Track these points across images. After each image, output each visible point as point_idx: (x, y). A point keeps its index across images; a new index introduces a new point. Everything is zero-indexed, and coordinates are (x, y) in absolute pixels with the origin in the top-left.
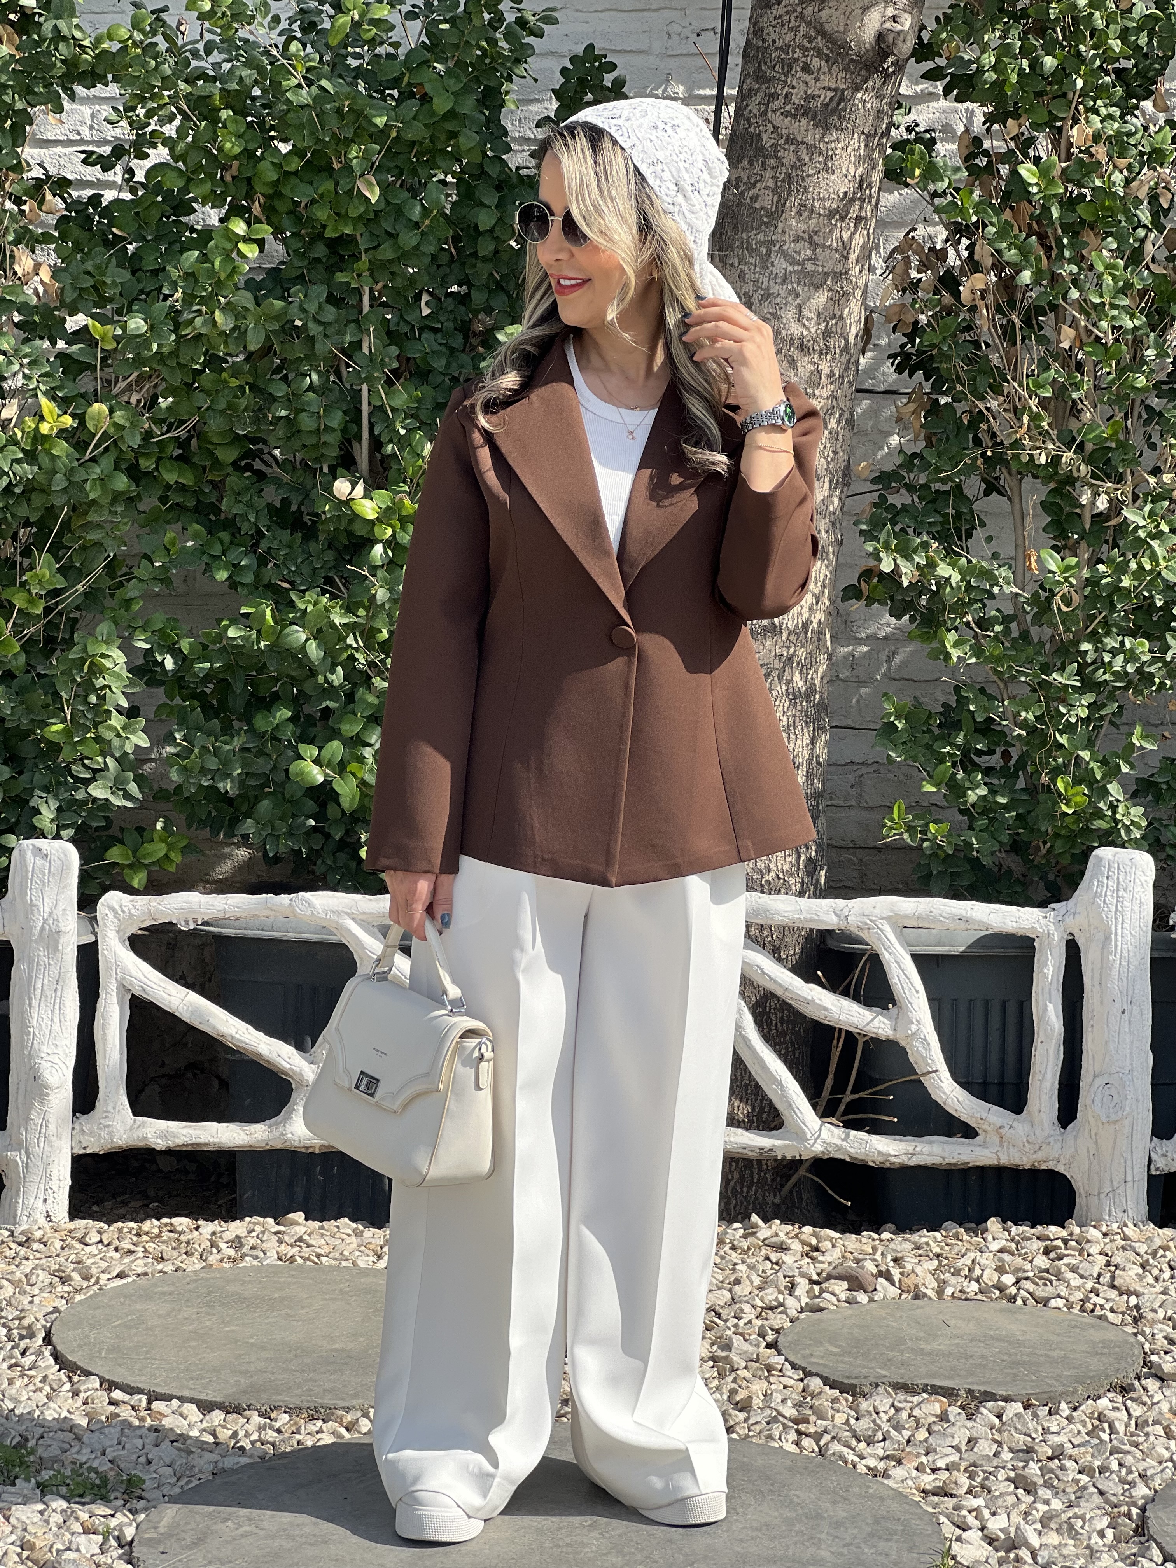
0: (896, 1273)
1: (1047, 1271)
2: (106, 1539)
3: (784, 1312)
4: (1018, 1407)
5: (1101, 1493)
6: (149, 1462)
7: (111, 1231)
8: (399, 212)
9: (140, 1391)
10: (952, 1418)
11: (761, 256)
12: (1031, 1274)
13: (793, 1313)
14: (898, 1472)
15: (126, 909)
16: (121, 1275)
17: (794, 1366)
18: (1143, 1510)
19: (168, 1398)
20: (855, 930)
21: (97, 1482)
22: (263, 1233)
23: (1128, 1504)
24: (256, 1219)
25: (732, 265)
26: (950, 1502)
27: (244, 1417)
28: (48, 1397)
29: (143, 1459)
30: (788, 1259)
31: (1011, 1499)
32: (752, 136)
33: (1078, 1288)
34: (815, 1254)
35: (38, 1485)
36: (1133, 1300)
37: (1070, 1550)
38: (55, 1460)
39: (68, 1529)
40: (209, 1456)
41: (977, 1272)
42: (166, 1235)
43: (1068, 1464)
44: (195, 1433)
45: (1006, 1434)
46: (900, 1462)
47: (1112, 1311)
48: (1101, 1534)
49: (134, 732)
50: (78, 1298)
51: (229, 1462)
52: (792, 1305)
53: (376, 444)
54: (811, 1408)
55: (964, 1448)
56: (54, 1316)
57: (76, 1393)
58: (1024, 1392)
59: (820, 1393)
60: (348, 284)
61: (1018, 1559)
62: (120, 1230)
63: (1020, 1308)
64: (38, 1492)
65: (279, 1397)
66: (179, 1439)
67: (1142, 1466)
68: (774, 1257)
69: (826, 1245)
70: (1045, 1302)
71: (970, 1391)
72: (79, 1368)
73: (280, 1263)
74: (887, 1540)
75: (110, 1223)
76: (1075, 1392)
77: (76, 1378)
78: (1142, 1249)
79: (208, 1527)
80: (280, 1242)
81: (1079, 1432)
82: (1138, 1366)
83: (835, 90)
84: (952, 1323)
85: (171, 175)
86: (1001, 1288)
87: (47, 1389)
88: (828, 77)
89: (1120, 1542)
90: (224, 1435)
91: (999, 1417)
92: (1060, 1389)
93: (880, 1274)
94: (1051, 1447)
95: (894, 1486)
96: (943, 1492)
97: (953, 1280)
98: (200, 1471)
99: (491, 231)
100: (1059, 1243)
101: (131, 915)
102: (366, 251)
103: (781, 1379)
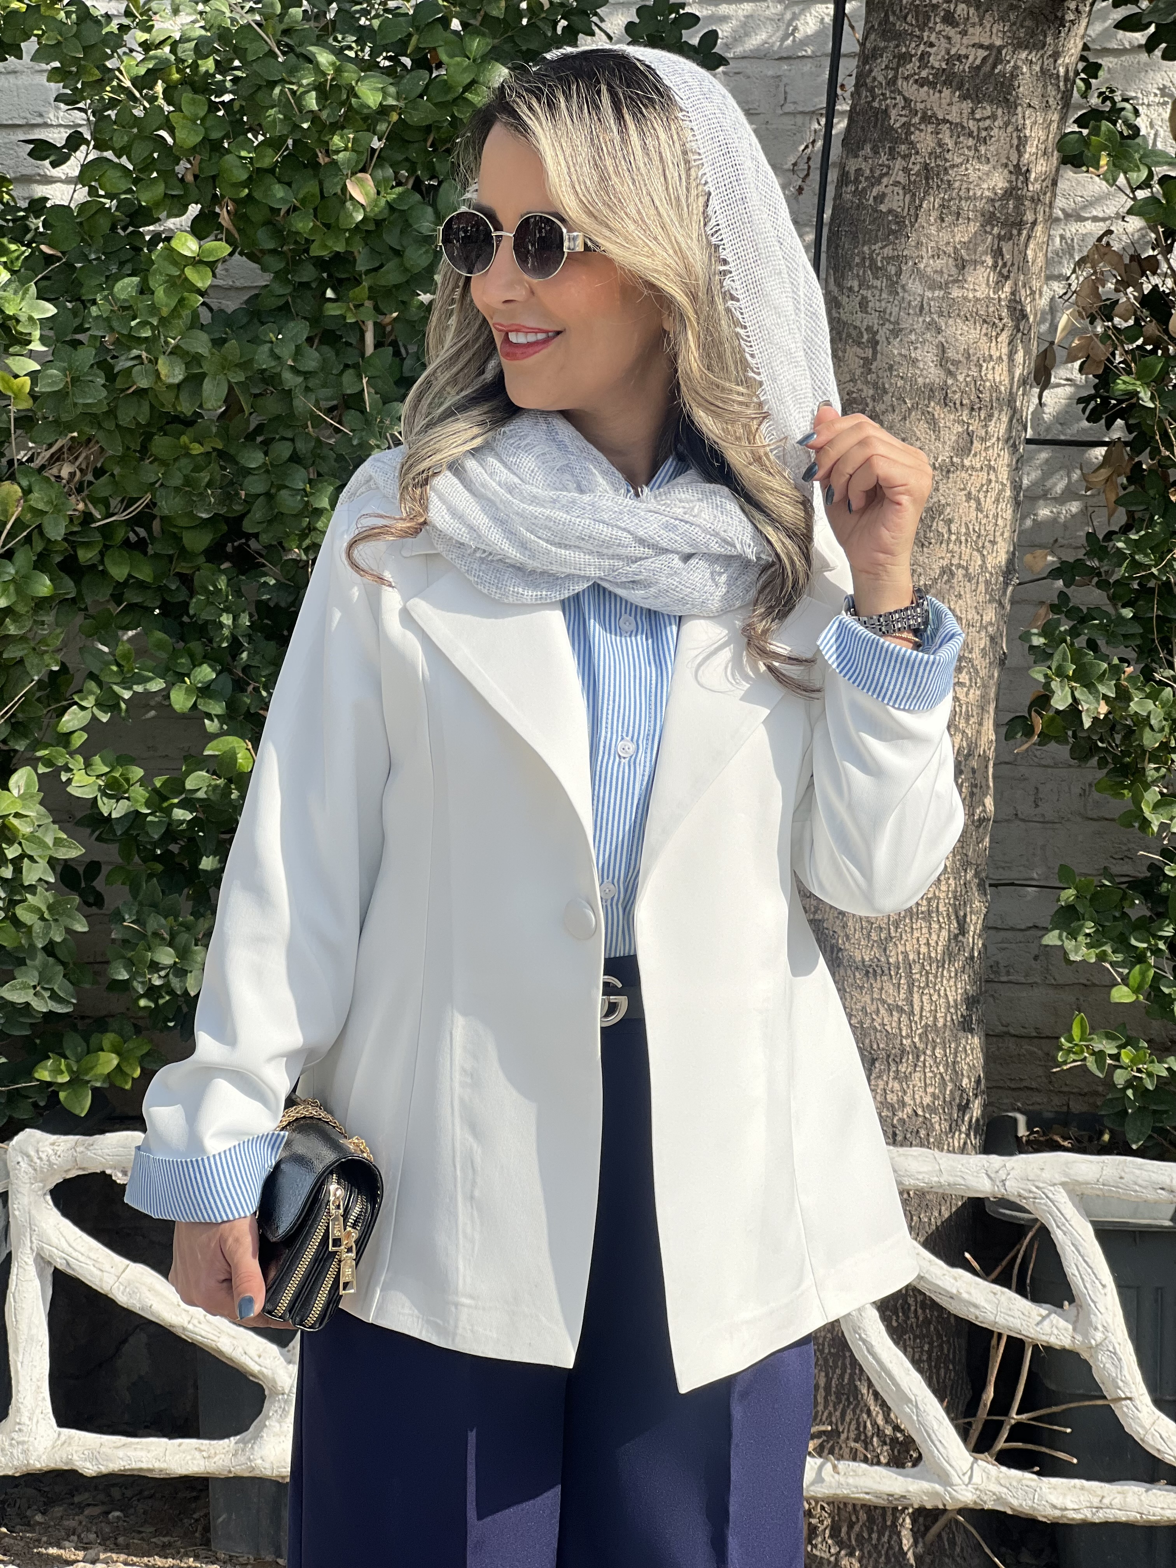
8: (407, 222)
11: (889, 278)
15: (44, 1156)
20: (1014, 1196)
25: (850, 289)
32: (877, 112)
49: (65, 913)
60: (343, 319)
83: (989, 48)
85: (112, 174)
88: (978, 29)
101: (51, 1164)
102: (366, 273)
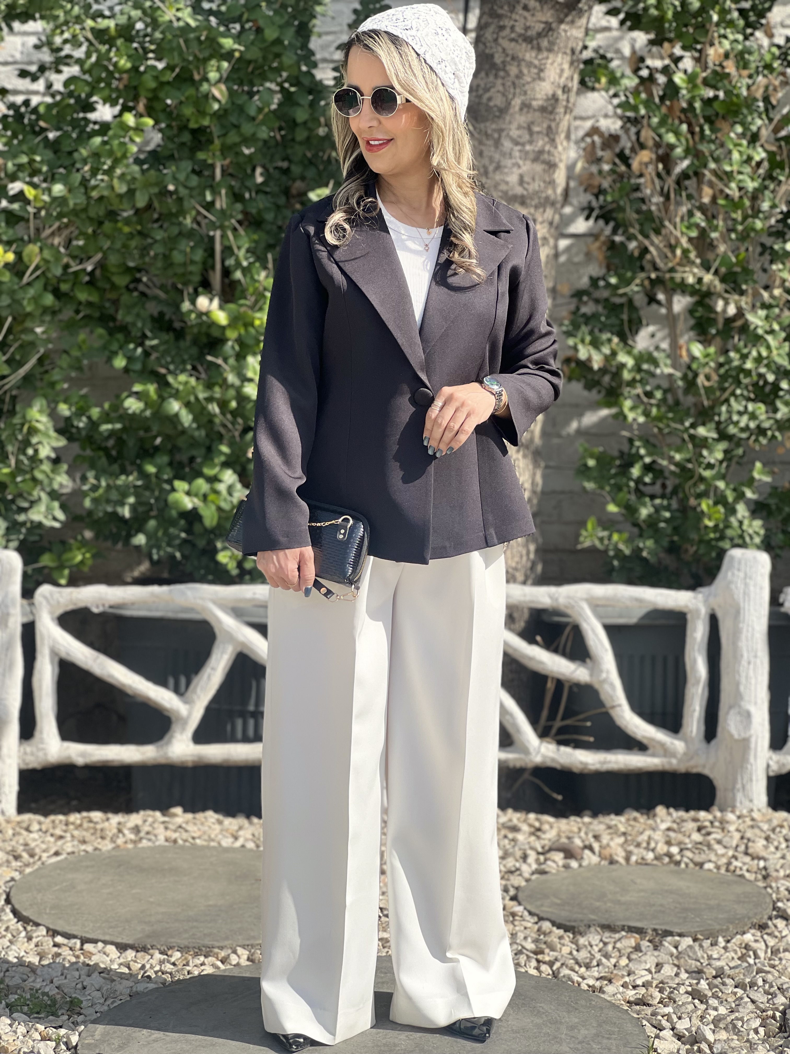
0: (596, 846)
1: (700, 843)
2: (58, 1045)
3: (520, 875)
4: (688, 941)
5: (753, 1002)
6: (84, 988)
7: (47, 821)
8: (241, 109)
9: (75, 937)
10: (643, 949)
11: (494, 140)
12: (689, 846)
13: (527, 875)
14: (610, 989)
15: (55, 597)
16: (57, 854)
17: (531, 913)
18: (784, 1013)
19: (95, 941)
20: (563, 608)
21: (49, 1002)
22: (154, 822)
23: (772, 1009)
24: (150, 812)
26: (649, 1010)
27: (149, 954)
28: (11, 942)
29: (79, 986)
30: (520, 837)
31: (691, 1007)
33: (723, 855)
34: (539, 833)
35: (7, 1005)
36: (762, 864)
37: (735, 1043)
38: (18, 987)
39: (31, 1036)
40: (125, 982)
41: (652, 845)
42: (86, 825)
43: (728, 981)
44: (115, 966)
45: (682, 960)
46: (610, 981)
47: (748, 871)
48: (756, 1031)
49: (59, 474)
50: (28, 870)
51: (140, 988)
52: (526, 870)
53: (226, 272)
54: (545, 943)
55: (653, 970)
56: (11, 884)
57: (30, 939)
58: (693, 930)
59: (550, 932)
60: (205, 161)
61: (699, 1050)
62: (53, 822)
63: (683, 871)
64: (7, 1010)
65: (173, 940)
66: (105, 971)
67: (779, 982)
68: (510, 836)
69: (546, 827)
70: (701, 865)
71: (655, 930)
72: (31, 920)
73: (167, 844)
74: (608, 1038)
75: (46, 815)
76: (728, 929)
77: (29, 928)
78: (765, 827)
79: (129, 1035)
80: (166, 828)
81: (733, 958)
82: (769, 911)
83: (546, 23)
84: (638, 881)
85: (80, 84)
86: (670, 855)
87: (9, 936)
88: (540, 13)
89: (769, 1037)
90: (136, 967)
91: (676, 947)
92: (717, 927)
93: (586, 847)
94: (715, 969)
95: (609, 999)
96: (642, 1002)
97: (636, 850)
98: (121, 994)
99: (305, 123)
100: (707, 824)
101: (58, 602)
102: (219, 137)
103: (523, 923)
